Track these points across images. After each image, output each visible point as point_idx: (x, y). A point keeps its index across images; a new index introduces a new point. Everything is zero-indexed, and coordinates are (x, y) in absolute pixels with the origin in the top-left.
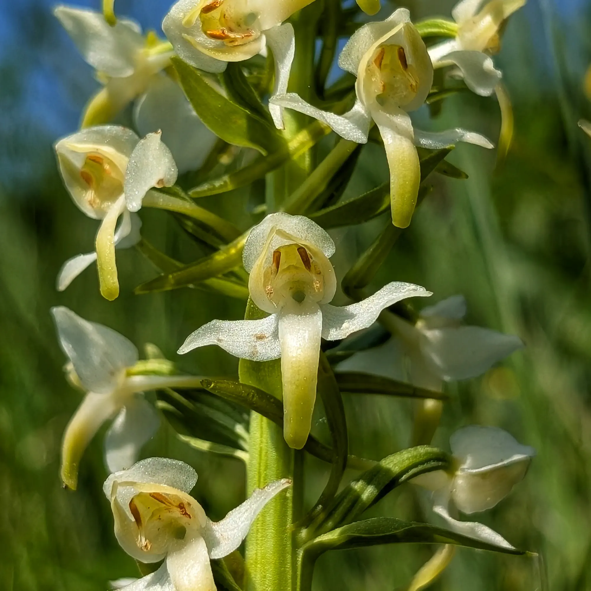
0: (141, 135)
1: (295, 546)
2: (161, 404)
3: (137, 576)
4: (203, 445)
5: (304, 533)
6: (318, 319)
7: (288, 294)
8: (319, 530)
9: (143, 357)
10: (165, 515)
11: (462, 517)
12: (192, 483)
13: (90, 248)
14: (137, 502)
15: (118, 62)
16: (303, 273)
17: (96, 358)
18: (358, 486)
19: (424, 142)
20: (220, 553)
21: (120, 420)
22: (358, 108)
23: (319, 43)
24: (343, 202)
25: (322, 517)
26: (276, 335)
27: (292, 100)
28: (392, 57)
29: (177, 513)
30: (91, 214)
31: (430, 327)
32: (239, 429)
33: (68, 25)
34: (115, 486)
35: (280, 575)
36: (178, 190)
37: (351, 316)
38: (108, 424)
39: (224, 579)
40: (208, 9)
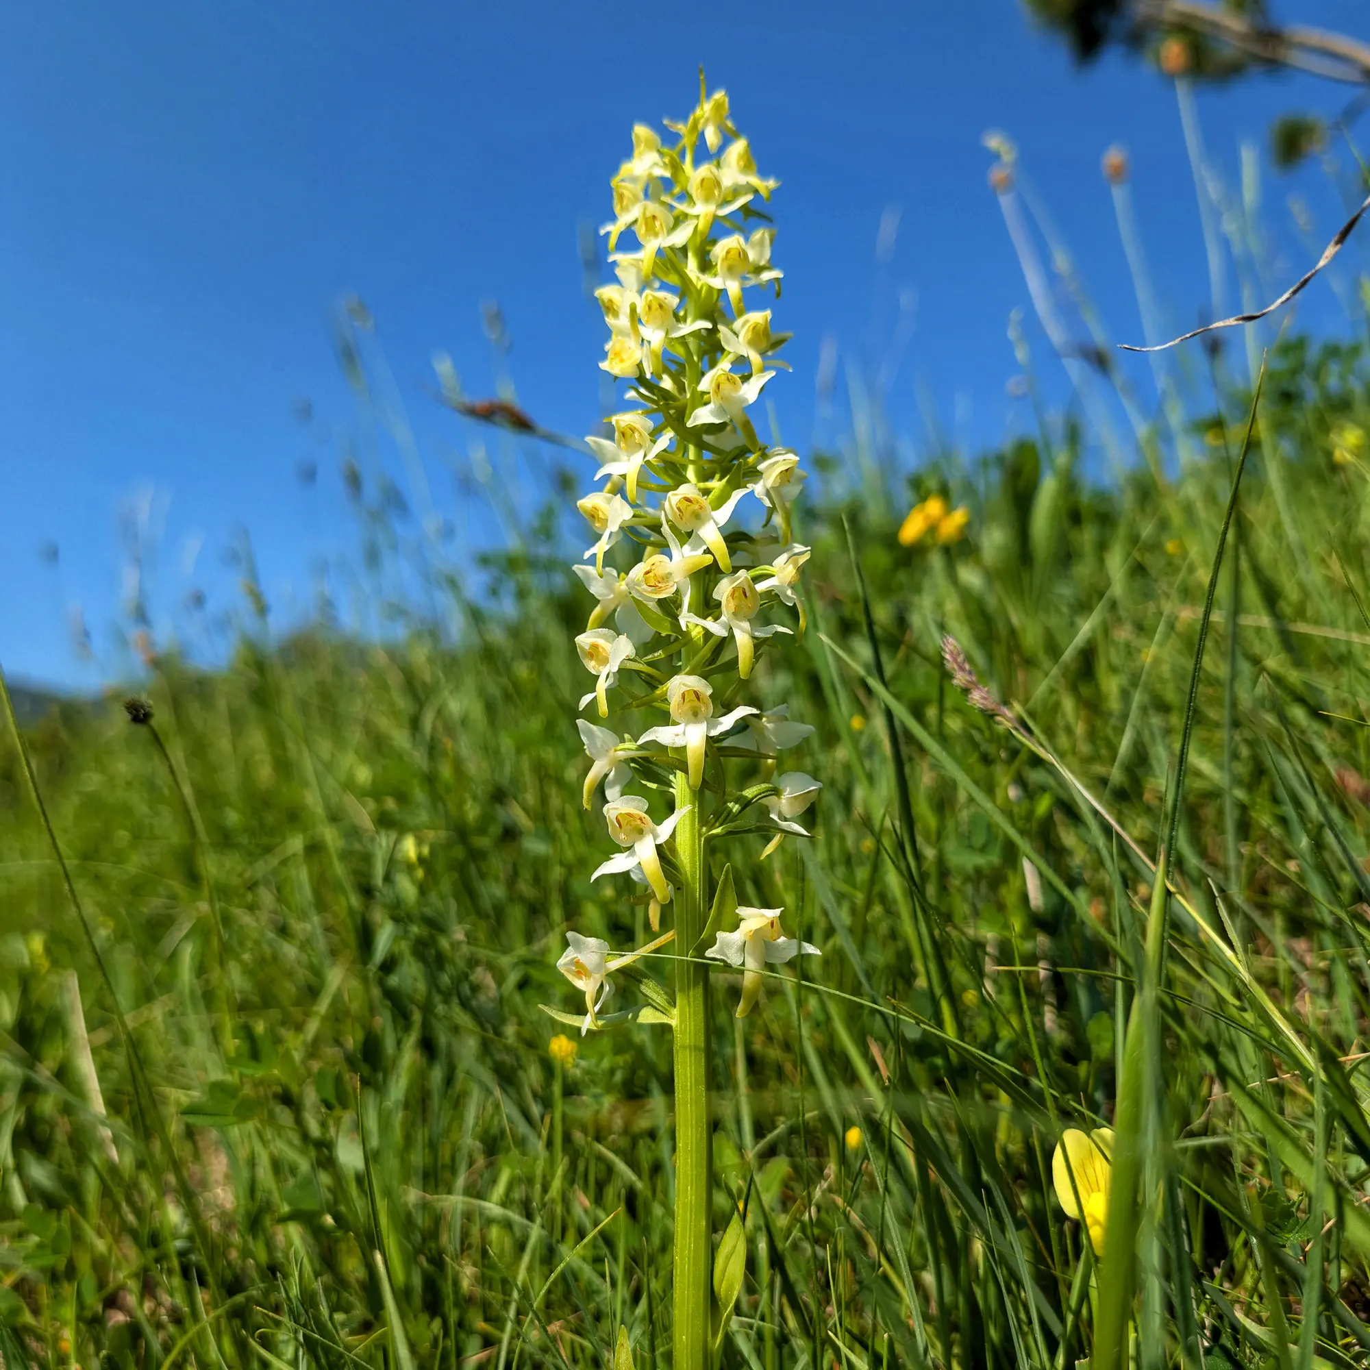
0: (619, 634)
1: (700, 836)
2: (632, 765)
3: (621, 852)
4: (654, 786)
5: (704, 829)
6: (704, 725)
7: (690, 713)
8: (712, 827)
9: (623, 741)
10: (633, 823)
11: (786, 820)
12: (646, 807)
13: (594, 691)
14: (619, 817)
15: (605, 592)
16: (696, 703)
17: (599, 744)
18: (730, 805)
19: (757, 634)
20: (659, 841)
21: (612, 774)
22: (723, 618)
23: (707, 577)
24: (718, 663)
25: (713, 821)
26: (684, 733)
27: (689, 617)
28: (739, 594)
29: (639, 822)
30: (594, 672)
31: (769, 722)
32: (671, 777)
33: (580, 574)
34: (608, 810)
35: (693, 850)
36: (637, 658)
37: (721, 723)
38: (606, 776)
39: (664, 853)
40: (647, 573)
